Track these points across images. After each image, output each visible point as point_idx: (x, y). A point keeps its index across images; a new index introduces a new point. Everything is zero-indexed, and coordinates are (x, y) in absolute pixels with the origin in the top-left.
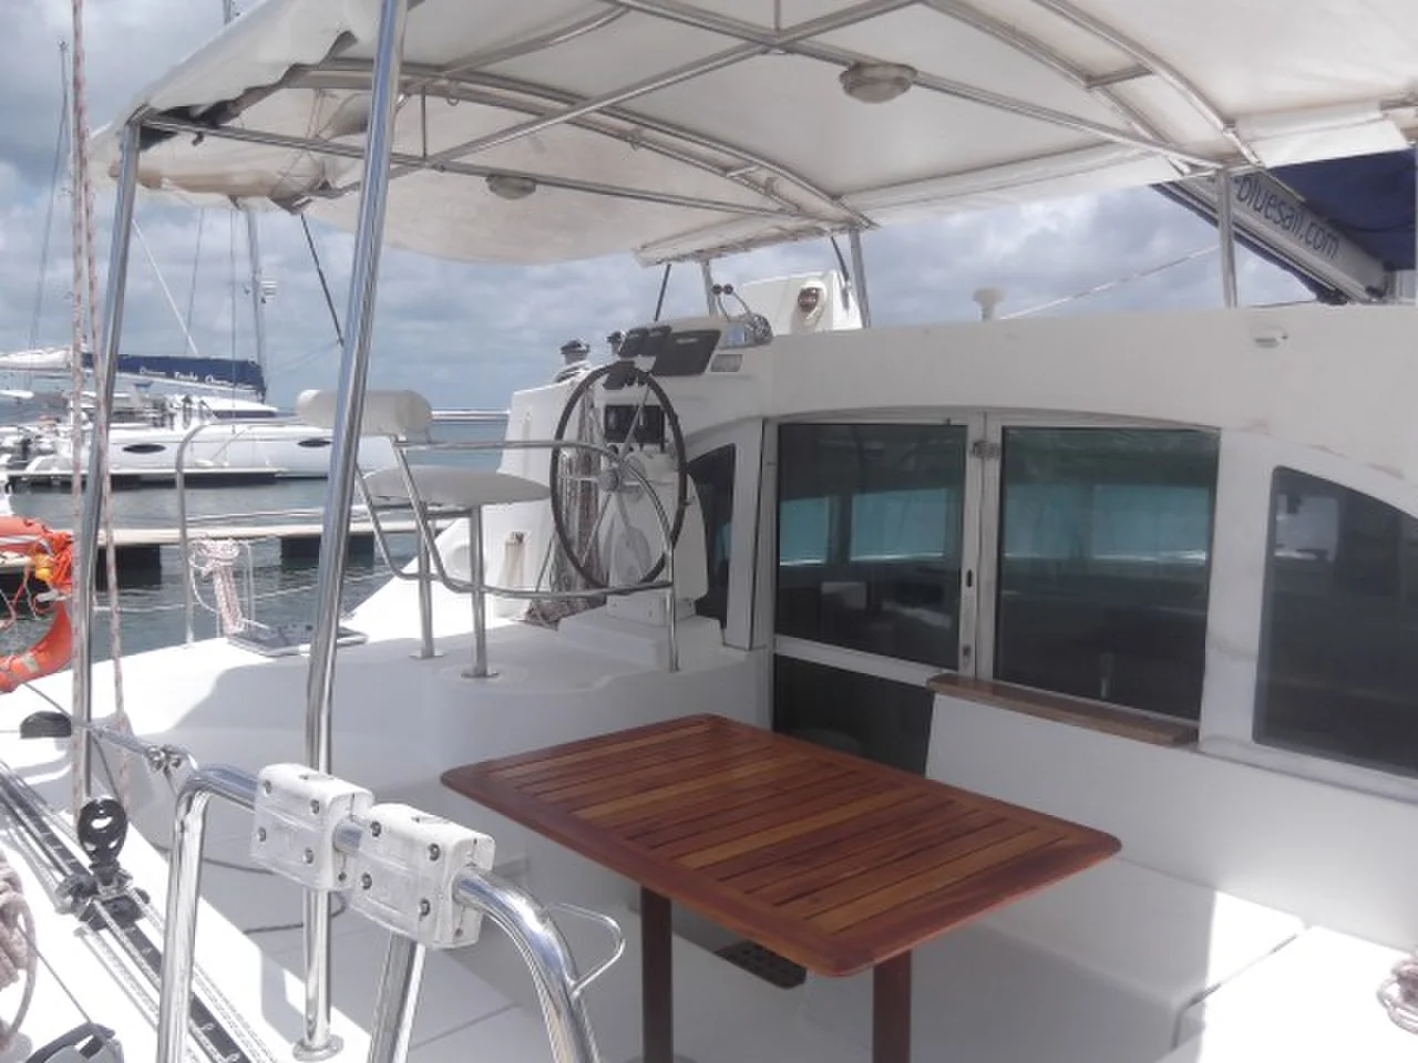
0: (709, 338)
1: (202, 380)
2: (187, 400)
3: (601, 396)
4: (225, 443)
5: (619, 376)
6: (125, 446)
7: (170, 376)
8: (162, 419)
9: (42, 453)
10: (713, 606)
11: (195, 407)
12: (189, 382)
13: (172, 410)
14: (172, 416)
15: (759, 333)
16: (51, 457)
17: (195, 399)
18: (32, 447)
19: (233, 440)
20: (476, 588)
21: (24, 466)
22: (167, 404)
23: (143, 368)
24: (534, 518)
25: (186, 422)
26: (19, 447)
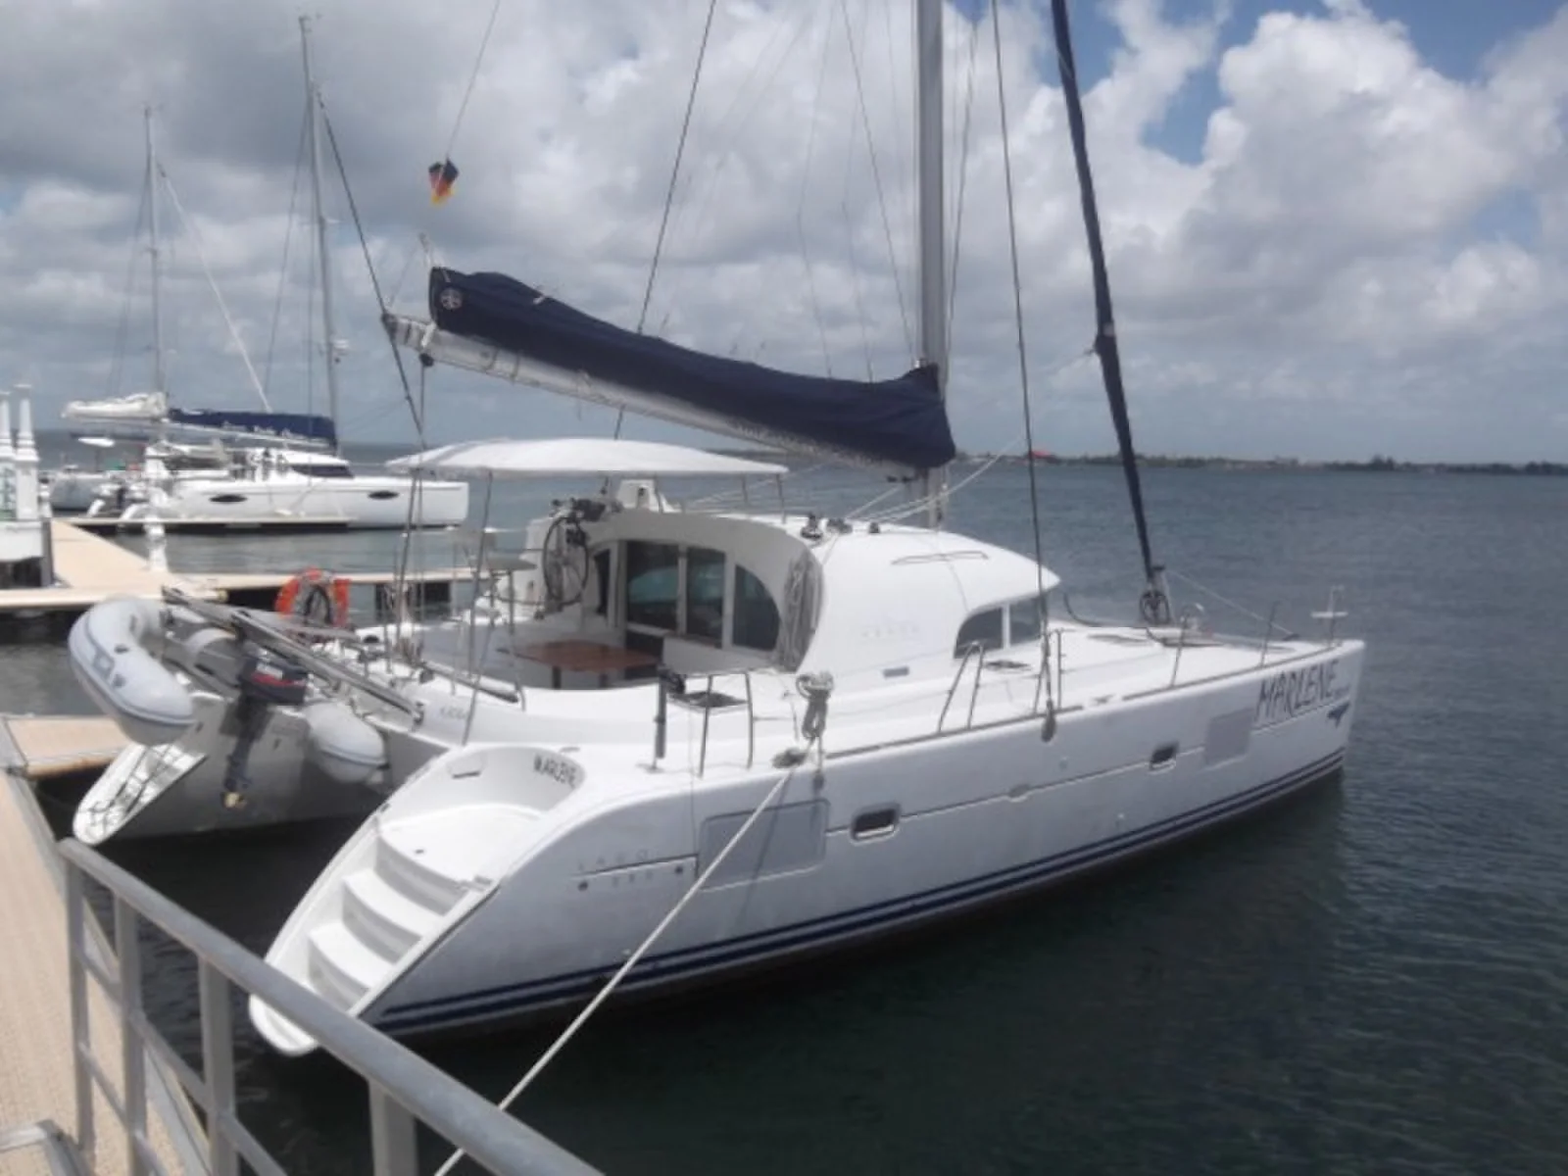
0: (602, 507)
1: (278, 434)
2: (266, 454)
3: (565, 526)
4: (303, 494)
5: (571, 519)
6: (214, 496)
7: (250, 430)
8: (243, 470)
9: (134, 501)
10: (602, 610)
11: (274, 460)
12: (268, 435)
13: (253, 464)
14: (253, 469)
15: (618, 508)
16: (144, 506)
17: (274, 452)
18: (127, 496)
19: (309, 492)
20: (511, 600)
21: (118, 515)
22: (248, 458)
23: (226, 423)
24: (537, 576)
25: (266, 474)
26: (115, 496)
